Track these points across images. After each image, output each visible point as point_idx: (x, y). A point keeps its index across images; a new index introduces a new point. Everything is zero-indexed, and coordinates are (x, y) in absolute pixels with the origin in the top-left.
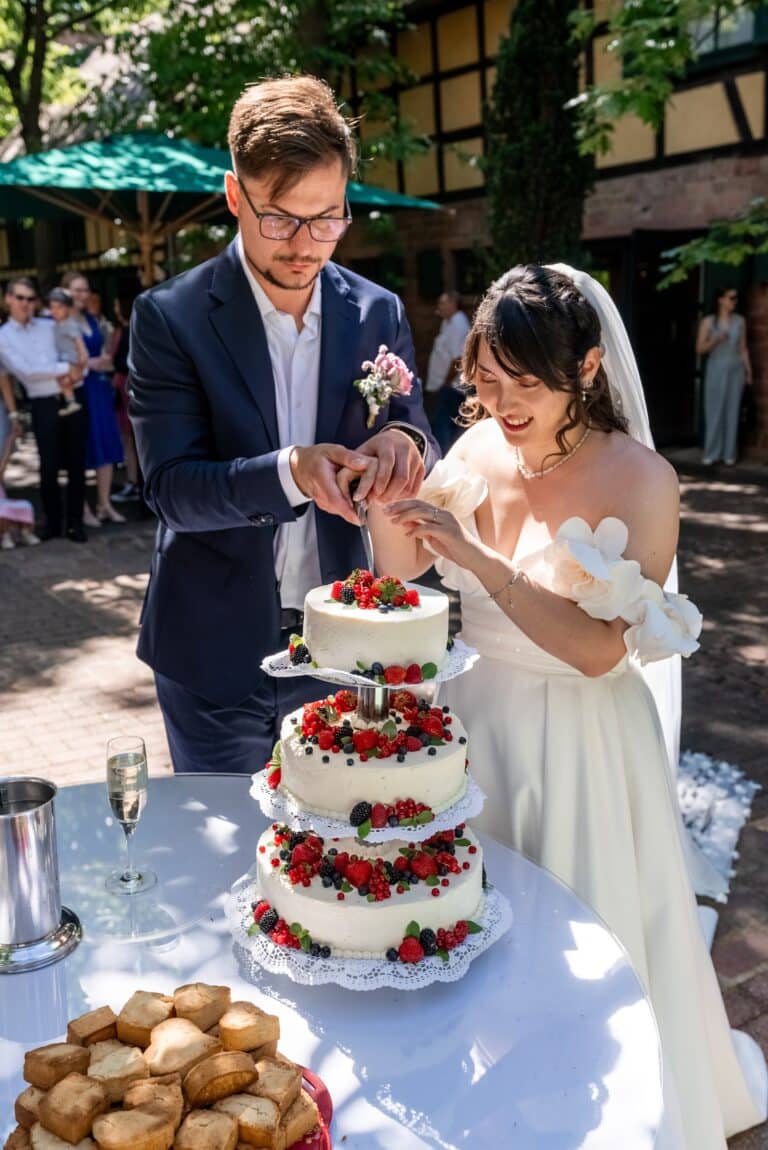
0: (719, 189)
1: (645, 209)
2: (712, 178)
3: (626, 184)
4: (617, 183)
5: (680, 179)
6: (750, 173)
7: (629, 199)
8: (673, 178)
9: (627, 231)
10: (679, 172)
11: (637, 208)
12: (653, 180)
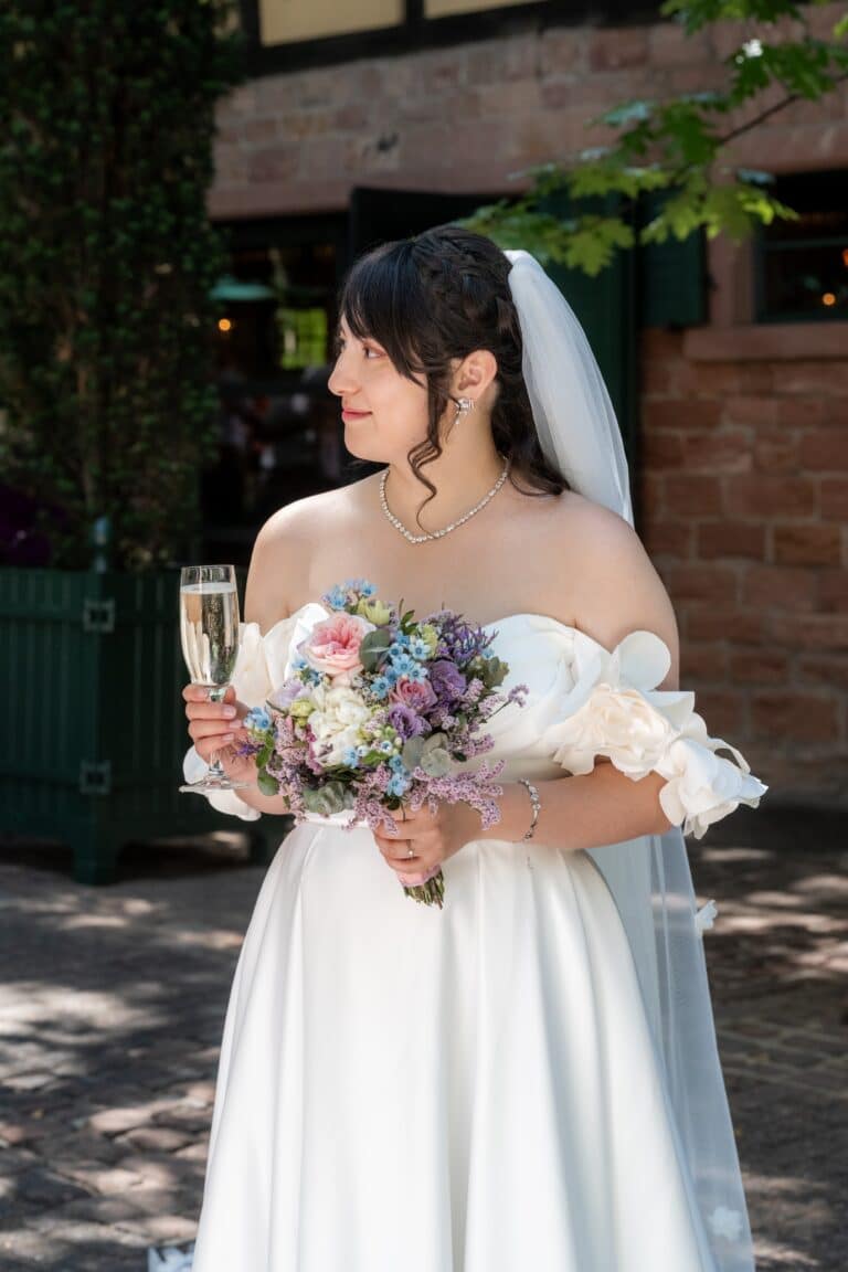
0: (556, 100)
1: (384, 146)
2: (539, 74)
3: (334, 85)
4: (315, 80)
5: (463, 76)
6: (625, 64)
7: (348, 120)
8: (445, 73)
9: (340, 198)
10: (461, 56)
11: (369, 140)
12: (399, 75)
